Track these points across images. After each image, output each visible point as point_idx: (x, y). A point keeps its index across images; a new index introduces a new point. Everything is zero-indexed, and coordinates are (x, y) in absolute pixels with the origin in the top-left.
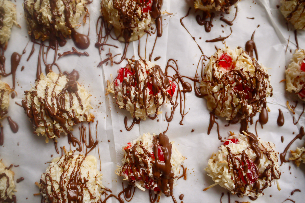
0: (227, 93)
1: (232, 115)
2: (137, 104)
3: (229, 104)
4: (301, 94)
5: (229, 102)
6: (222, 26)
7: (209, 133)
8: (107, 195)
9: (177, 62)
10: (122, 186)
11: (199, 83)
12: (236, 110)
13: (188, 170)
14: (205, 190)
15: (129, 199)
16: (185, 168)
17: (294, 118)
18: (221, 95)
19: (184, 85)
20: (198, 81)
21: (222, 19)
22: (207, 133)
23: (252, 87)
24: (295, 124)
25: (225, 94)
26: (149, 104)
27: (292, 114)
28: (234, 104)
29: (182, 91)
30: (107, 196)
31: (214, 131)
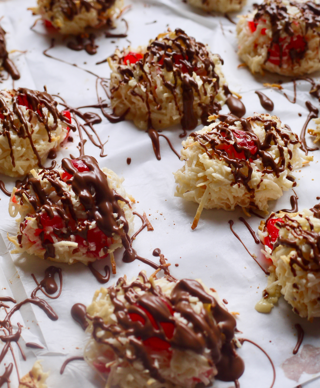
0: (152, 77)
1: (176, 104)
2: (11, 132)
3: (163, 88)
4: (273, 58)
5: (161, 85)
6: (113, 42)
7: (159, 159)
8: (8, 307)
9: (60, 95)
10: (32, 280)
11: (109, 107)
12: (178, 91)
13: (150, 215)
14: (194, 227)
15: (55, 295)
16: (142, 215)
17: (285, 95)
18: (145, 84)
19: (86, 117)
20: (105, 106)
21: (109, 36)
22: (155, 159)
23: (181, 50)
24: (294, 102)
25: (150, 79)
26: (32, 126)
27: (279, 91)
28: (169, 82)
29: (85, 125)
30: (9, 310)
31: (165, 151)
